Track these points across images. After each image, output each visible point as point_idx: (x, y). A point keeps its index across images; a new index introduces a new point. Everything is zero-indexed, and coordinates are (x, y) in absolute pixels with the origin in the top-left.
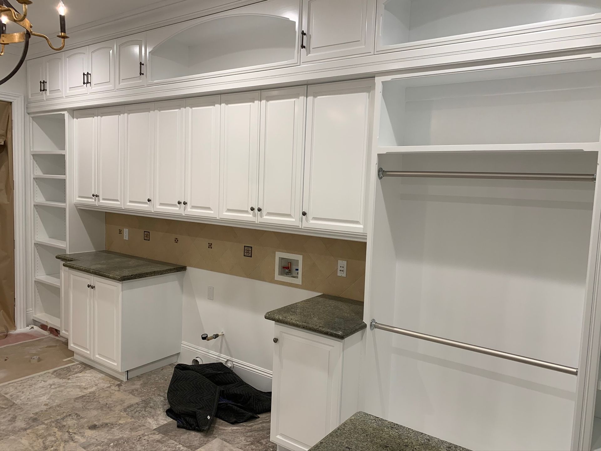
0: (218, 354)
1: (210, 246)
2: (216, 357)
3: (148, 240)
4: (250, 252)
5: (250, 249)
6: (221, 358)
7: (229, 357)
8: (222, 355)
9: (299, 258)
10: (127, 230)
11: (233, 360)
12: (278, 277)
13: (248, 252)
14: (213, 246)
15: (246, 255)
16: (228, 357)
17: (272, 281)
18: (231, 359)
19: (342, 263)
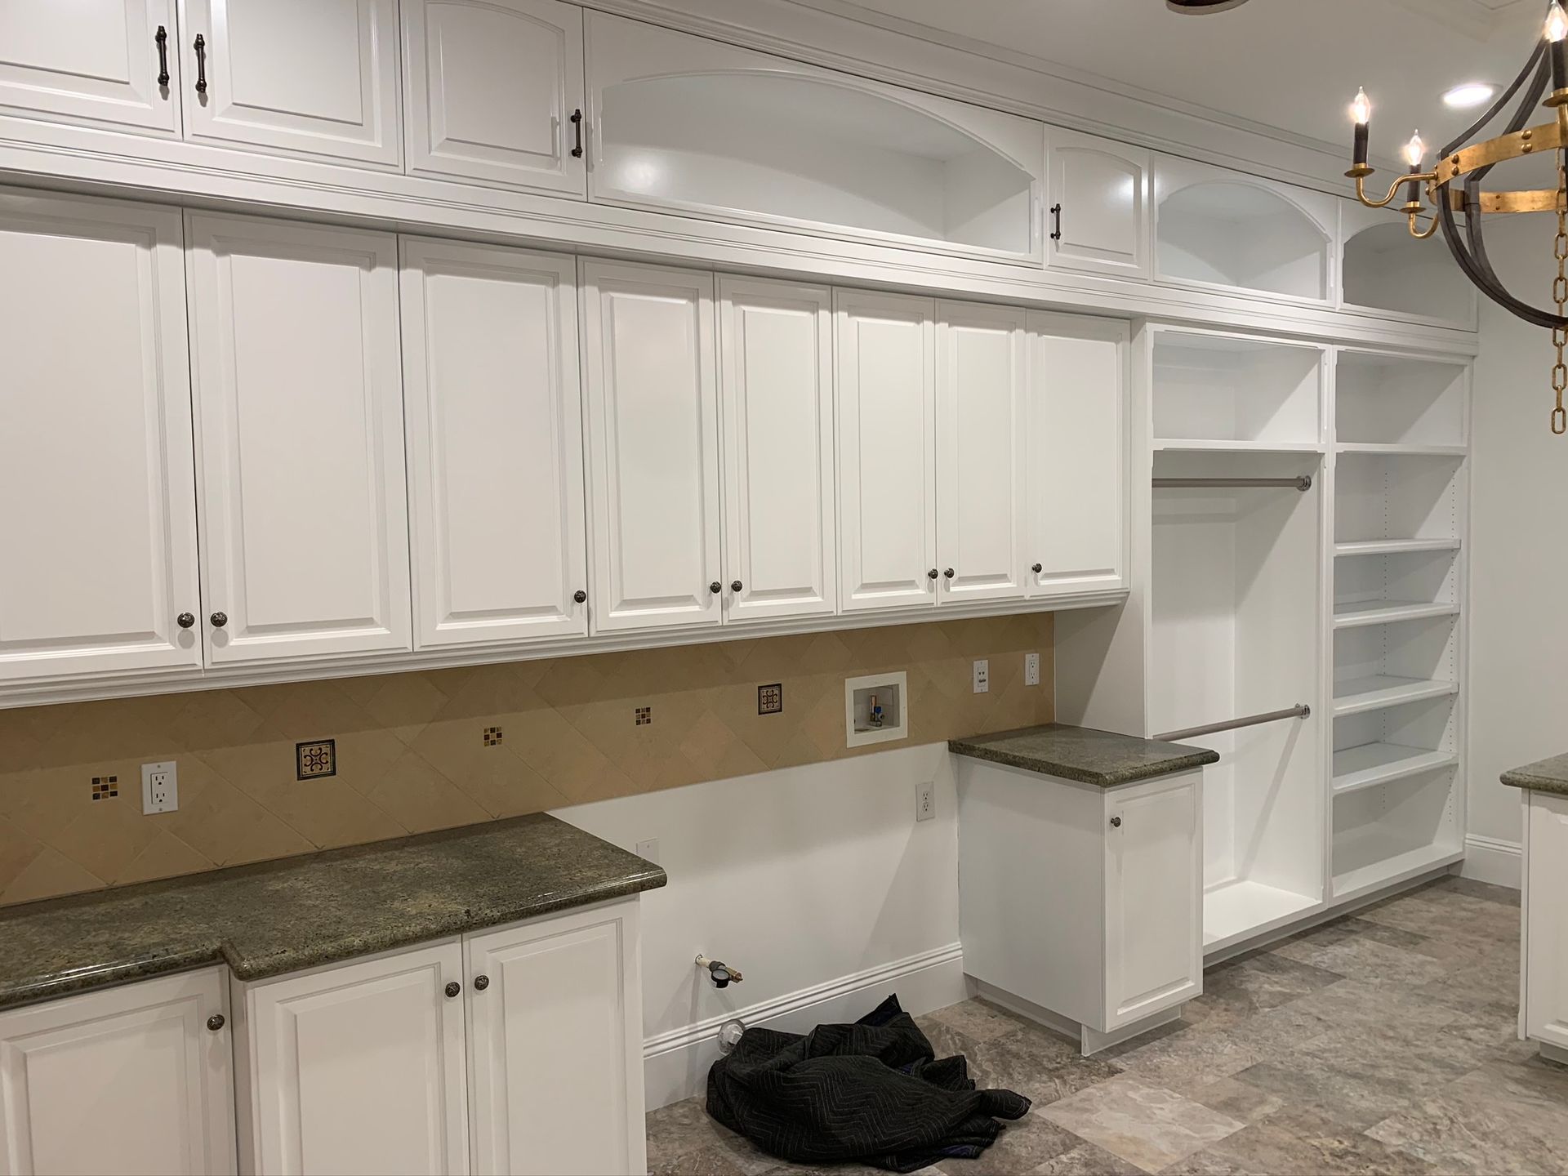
0: (689, 1029)
1: (644, 716)
2: (686, 1039)
3: (329, 775)
4: (776, 698)
5: (776, 692)
6: (701, 1035)
7: (726, 1015)
8: (699, 1023)
9: (897, 678)
10: (170, 767)
11: (740, 1013)
12: (854, 740)
13: (770, 700)
14: (653, 715)
15: (766, 709)
16: (722, 1016)
17: (843, 752)
18: (734, 1015)
19: (981, 666)
